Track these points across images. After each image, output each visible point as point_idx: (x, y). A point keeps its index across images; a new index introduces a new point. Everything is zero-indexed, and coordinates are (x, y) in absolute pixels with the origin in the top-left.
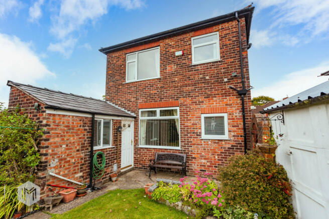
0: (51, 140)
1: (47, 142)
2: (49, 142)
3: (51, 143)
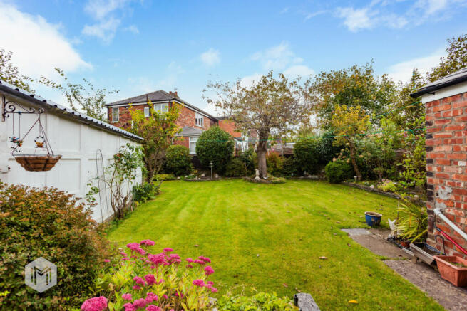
0: (436, 150)
1: (429, 152)
2: (432, 152)
3: (435, 156)
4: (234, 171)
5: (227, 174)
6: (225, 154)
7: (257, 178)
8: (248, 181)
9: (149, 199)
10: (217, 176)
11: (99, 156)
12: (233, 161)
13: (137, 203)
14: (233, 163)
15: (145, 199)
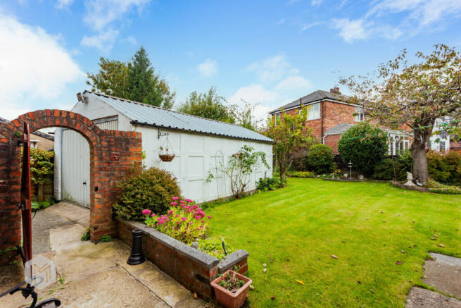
4: (384, 173)
5: (375, 176)
6: (370, 153)
7: (410, 183)
8: (394, 186)
9: (270, 189)
10: (361, 177)
11: (219, 154)
12: (385, 161)
13: (260, 191)
14: (384, 163)
15: (266, 189)
